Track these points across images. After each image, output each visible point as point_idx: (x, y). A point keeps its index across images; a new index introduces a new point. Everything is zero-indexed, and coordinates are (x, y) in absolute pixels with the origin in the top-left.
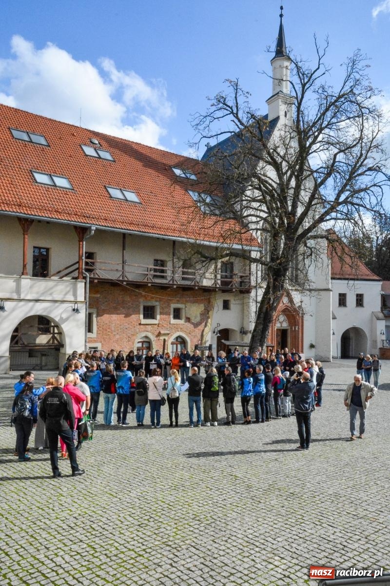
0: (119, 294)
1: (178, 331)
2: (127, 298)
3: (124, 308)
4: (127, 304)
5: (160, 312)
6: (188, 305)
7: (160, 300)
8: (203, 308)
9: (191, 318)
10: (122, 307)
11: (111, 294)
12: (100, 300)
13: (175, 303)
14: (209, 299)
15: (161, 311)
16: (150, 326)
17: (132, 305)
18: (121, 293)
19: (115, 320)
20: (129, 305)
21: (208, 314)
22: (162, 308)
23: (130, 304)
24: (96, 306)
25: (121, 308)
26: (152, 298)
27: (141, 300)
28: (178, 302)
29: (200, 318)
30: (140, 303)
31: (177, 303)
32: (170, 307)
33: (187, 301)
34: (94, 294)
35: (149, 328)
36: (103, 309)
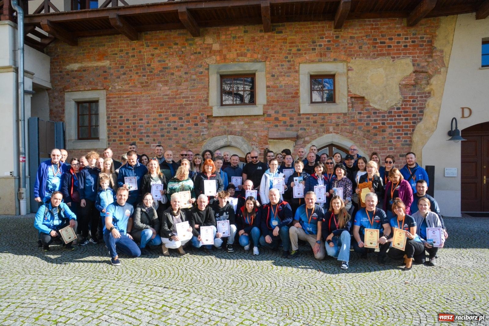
0: (153, 55)
1: (327, 131)
2: (174, 62)
3: (166, 83)
4: (173, 74)
5: (268, 87)
6: (357, 63)
7: (265, 59)
8: (411, 69)
9: (366, 98)
10: (161, 82)
11: (133, 56)
12: (112, 71)
13: (313, 62)
14: (431, 42)
15: (271, 83)
16: (242, 123)
17: (184, 76)
18: (157, 51)
19: (148, 110)
20: (180, 77)
21: (428, 84)
22: (273, 76)
23: (182, 73)
24: (103, 86)
25: (160, 85)
26: (243, 55)
27: (211, 61)
28: (322, 57)
29: (399, 97)
30: (208, 69)
31: (320, 61)
32: (297, 72)
33: (350, 55)
34: (99, 60)
35: (238, 125)
36: (120, 90)
